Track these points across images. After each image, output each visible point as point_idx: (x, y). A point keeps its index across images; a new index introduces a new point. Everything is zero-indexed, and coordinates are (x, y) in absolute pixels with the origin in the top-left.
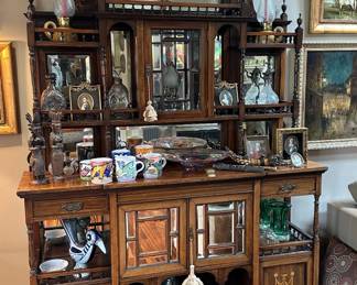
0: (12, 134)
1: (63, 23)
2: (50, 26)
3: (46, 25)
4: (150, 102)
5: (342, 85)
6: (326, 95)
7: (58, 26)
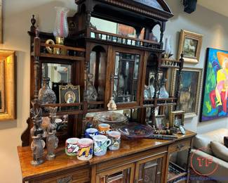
0: (10, 119)
1: (59, 42)
2: (50, 43)
3: (48, 42)
4: (112, 98)
5: (188, 88)
6: (182, 92)
7: (55, 43)
